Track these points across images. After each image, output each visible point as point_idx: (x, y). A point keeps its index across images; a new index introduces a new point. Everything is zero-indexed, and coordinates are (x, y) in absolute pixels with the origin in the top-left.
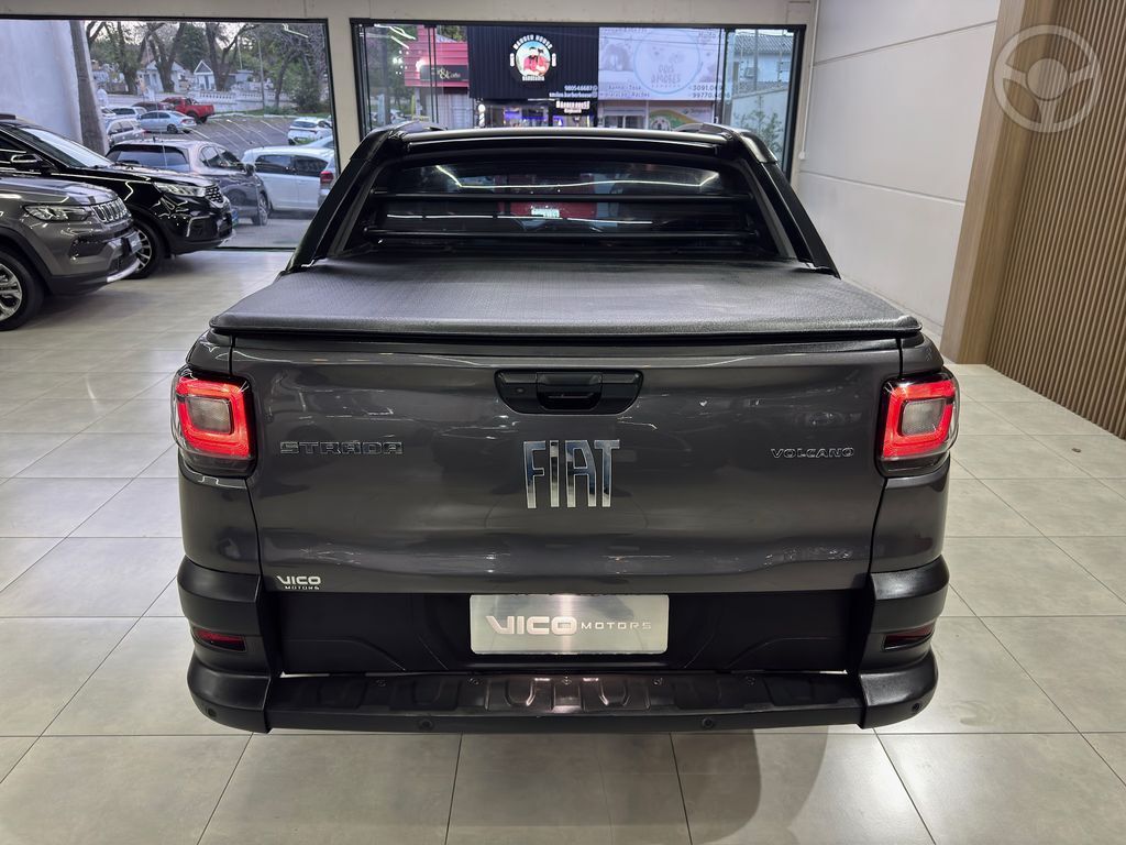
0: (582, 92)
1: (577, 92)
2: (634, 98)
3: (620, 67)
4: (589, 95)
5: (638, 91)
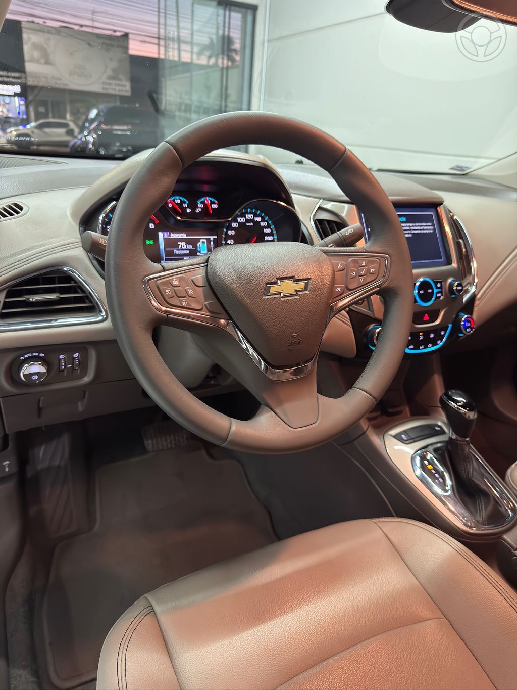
0: (14, 78)
1: (8, 77)
2: (57, 86)
3: (43, 61)
4: (19, 81)
5: (59, 82)
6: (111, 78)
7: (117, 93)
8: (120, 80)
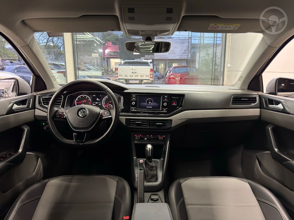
0: (150, 57)
4: (152, 58)
5: (165, 57)
6: (184, 53)
7: (185, 58)
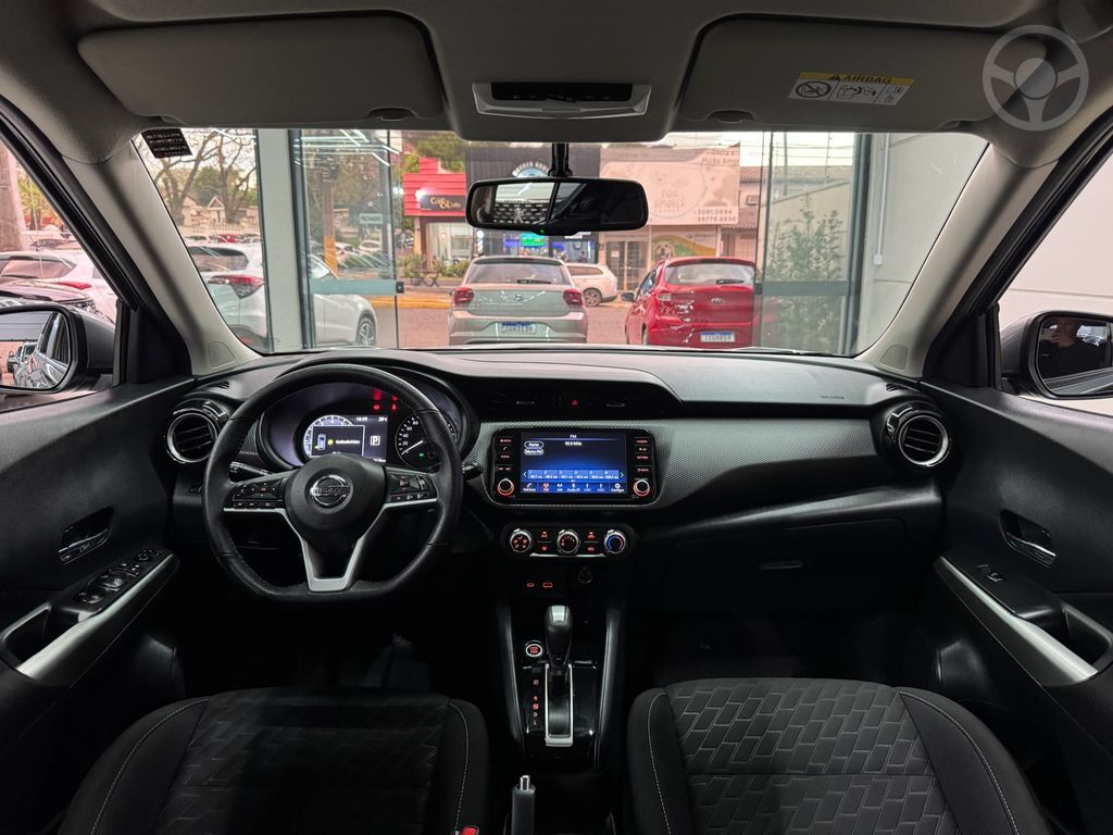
7: (717, 223)
8: (725, 205)
